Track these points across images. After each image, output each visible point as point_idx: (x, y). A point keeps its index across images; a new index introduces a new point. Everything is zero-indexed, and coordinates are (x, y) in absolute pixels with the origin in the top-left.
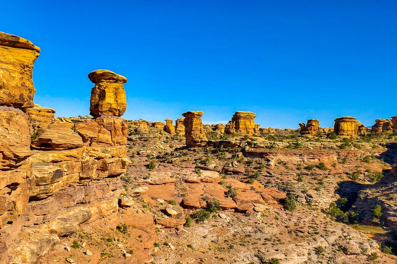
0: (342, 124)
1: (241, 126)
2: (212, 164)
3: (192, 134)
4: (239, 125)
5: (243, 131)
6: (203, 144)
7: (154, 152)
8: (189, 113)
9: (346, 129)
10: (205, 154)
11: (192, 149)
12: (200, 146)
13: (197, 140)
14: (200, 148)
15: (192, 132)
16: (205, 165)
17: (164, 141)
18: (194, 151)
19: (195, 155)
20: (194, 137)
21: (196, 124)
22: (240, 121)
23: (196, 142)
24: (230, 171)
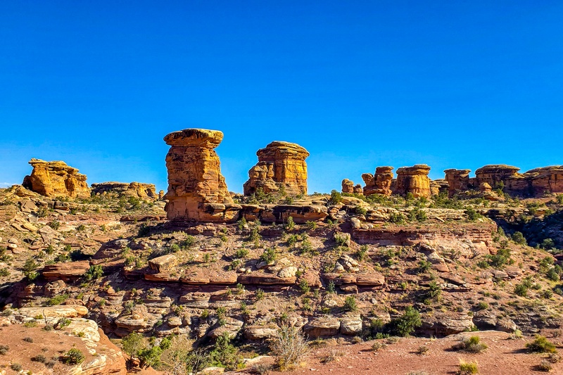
0: (415, 177)
1: (288, 174)
2: (284, 266)
3: (199, 189)
4: (283, 172)
5: (292, 185)
6: (230, 215)
7: (13, 239)
8: (189, 133)
9: (421, 187)
10: (246, 240)
11: (200, 228)
12: (220, 221)
13: (214, 204)
14: (221, 226)
15: (201, 185)
16: (270, 272)
17: (33, 213)
18: (208, 233)
19: (217, 246)
20: (207, 198)
21: (211, 163)
22: (285, 161)
23: (211, 210)
24: (353, 284)
